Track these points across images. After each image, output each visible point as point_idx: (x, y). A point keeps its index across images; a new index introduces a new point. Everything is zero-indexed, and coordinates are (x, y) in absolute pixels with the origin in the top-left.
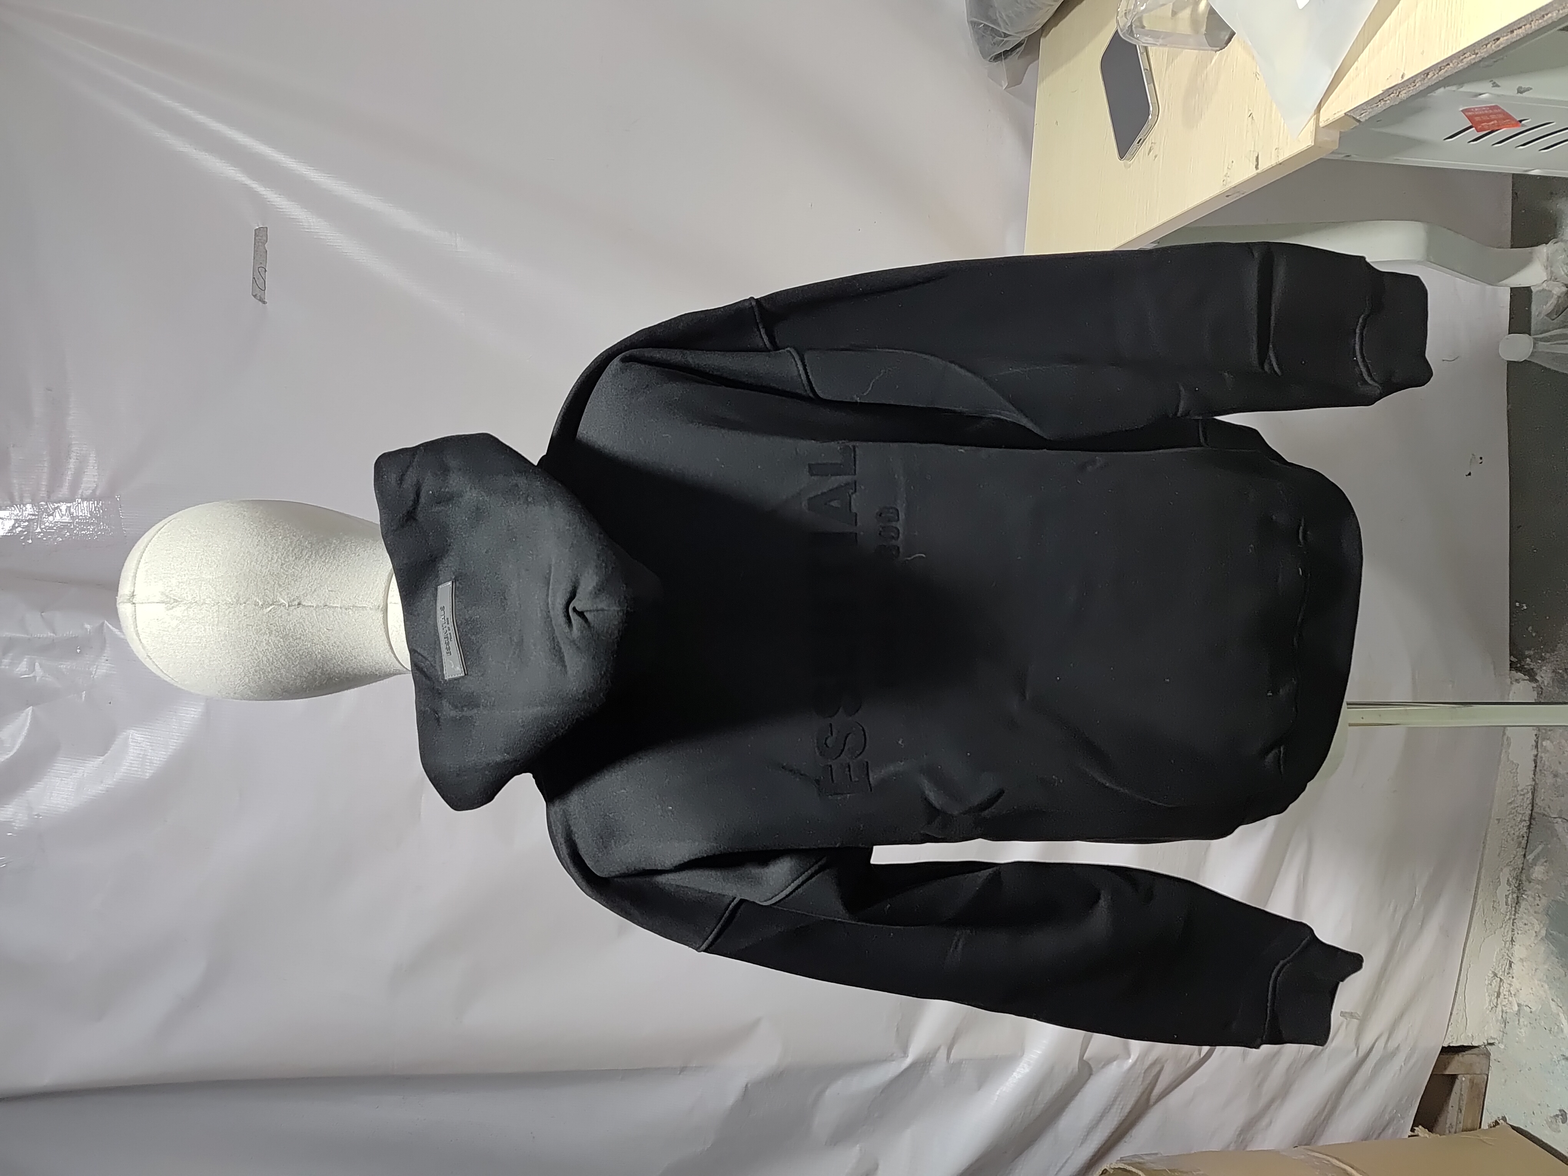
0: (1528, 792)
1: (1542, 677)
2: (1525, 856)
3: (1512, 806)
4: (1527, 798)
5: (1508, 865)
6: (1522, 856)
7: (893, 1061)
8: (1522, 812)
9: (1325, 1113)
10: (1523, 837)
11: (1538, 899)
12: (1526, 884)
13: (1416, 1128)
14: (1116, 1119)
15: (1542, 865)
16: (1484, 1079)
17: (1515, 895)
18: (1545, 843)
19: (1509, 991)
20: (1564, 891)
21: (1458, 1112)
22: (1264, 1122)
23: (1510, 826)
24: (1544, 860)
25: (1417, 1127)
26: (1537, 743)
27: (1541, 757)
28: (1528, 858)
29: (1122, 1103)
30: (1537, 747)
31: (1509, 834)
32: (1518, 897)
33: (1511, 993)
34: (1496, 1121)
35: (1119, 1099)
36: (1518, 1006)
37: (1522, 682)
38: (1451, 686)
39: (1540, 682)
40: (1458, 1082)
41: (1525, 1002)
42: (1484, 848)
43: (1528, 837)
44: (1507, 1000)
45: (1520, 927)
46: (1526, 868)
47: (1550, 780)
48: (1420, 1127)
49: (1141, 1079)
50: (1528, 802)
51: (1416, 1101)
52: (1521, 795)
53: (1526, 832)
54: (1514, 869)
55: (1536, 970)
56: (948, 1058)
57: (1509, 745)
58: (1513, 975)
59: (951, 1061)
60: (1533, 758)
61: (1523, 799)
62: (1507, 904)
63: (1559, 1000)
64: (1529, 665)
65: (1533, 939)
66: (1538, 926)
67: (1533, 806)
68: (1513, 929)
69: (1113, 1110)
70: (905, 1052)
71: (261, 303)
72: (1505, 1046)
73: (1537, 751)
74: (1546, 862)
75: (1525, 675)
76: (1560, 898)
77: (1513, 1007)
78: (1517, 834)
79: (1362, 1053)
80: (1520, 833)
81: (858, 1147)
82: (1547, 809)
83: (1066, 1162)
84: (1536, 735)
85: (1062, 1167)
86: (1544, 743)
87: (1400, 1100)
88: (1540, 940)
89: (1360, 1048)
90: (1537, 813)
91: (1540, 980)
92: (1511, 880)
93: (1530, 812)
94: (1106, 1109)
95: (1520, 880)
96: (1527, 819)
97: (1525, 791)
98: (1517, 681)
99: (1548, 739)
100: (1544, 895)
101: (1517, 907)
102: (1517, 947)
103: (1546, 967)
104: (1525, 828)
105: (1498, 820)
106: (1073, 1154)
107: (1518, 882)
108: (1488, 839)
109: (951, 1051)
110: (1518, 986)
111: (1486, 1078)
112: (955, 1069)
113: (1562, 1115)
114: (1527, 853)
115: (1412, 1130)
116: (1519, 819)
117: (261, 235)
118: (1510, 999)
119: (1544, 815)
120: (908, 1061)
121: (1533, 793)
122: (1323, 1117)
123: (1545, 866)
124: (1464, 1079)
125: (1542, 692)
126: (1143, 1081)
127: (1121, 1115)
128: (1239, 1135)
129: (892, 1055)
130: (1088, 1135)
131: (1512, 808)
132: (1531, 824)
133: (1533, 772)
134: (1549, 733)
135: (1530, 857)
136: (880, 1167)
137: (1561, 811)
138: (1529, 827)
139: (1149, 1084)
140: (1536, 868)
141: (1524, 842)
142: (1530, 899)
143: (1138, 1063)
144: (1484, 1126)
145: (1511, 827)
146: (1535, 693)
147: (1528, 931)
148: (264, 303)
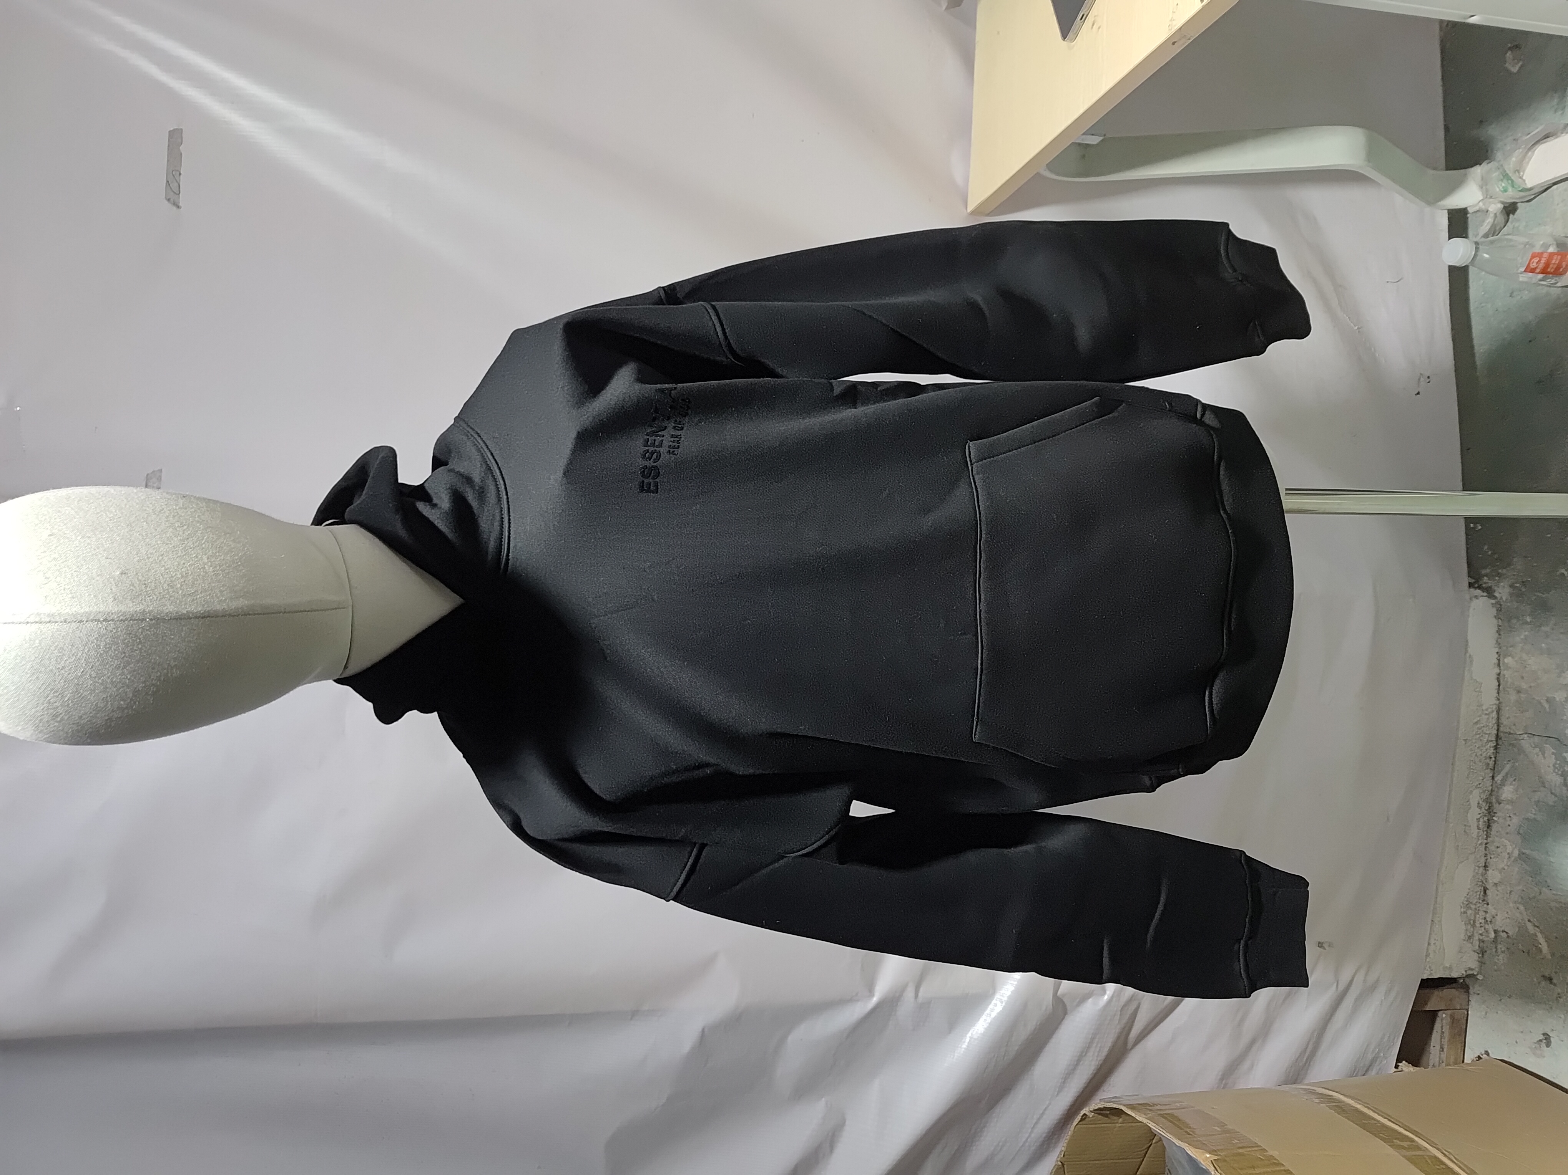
0: (1493, 711)
1: (1500, 593)
2: (1493, 777)
3: (1478, 726)
4: (1493, 718)
5: (1477, 787)
6: (1491, 778)
7: (858, 1000)
8: (1488, 732)
9: (1307, 1053)
10: (1491, 758)
11: (1509, 819)
12: (1496, 806)
13: (1399, 1064)
14: (1093, 1063)
15: (1511, 784)
16: (1464, 1013)
17: (1486, 819)
18: (1512, 761)
19: (1485, 918)
20: (1535, 807)
21: (1440, 1051)
22: (1246, 1064)
23: (1477, 746)
24: (1512, 779)
25: (1401, 1062)
26: (1499, 660)
27: (1504, 675)
28: (1496, 779)
29: (1099, 1045)
30: (1499, 665)
31: (1476, 755)
32: (1488, 820)
33: (1487, 921)
34: (1479, 1056)
35: (1096, 1040)
36: (1495, 933)
37: (1481, 599)
38: (1411, 600)
39: (1499, 598)
40: (1438, 1020)
41: (1501, 927)
42: (1453, 771)
43: (1495, 758)
44: (1483, 928)
45: (1493, 851)
46: (1496, 790)
47: (1513, 697)
48: (1404, 1062)
49: (1117, 1017)
50: (1494, 722)
51: (1398, 1038)
52: (1486, 714)
53: (1493, 753)
54: (1484, 792)
55: (1511, 892)
56: (916, 996)
57: (1471, 662)
58: (1488, 901)
59: (920, 1000)
60: (1496, 676)
61: (1488, 719)
62: (1478, 828)
63: (1535, 920)
64: (1486, 583)
65: (1505, 861)
66: (1510, 847)
67: (1498, 726)
68: (1486, 854)
69: (1090, 1054)
70: (871, 991)
71: (175, 208)
72: (1484, 976)
73: (1500, 669)
74: (1514, 780)
75: (1483, 592)
76: (1531, 815)
77: (1490, 935)
78: (1484, 755)
79: (1341, 987)
80: (1487, 754)
81: (822, 1102)
82: (1513, 727)
83: (1043, 1114)
84: (1497, 653)
85: (1039, 1119)
86: (1506, 660)
87: (1382, 1038)
88: (1513, 862)
89: (1339, 981)
90: (1503, 732)
91: (1515, 902)
92: (1481, 803)
93: (1496, 732)
94: (1082, 1052)
95: (1490, 803)
96: (1494, 739)
97: (1490, 710)
98: (1476, 597)
99: (1509, 656)
100: (1515, 814)
101: (1489, 831)
102: (1490, 872)
103: (1521, 887)
104: (1492, 749)
105: (1465, 740)
106: (1050, 1104)
107: (1488, 805)
108: (1456, 760)
109: (919, 990)
110: (1493, 912)
111: (1466, 1013)
112: (924, 1009)
113: (1546, 1039)
114: (1495, 775)
115: (1396, 1067)
116: (1485, 740)
117: (175, 137)
118: (1487, 926)
119: (1510, 733)
120: (875, 1000)
121: (1498, 712)
122: (1305, 1058)
123: (1514, 785)
124: (1444, 1015)
125: (1501, 608)
126: (1120, 1020)
127: (1099, 1059)
128: (1222, 1079)
129: (857, 994)
130: (1064, 1082)
131: (1479, 729)
132: (1497, 744)
133: (1496, 691)
134: (1511, 649)
135: (1498, 778)
136: (847, 1122)
137: (1526, 726)
138: (1496, 748)
139: (1127, 1023)
140: (1506, 788)
141: (1491, 763)
142: (1501, 820)
143: (1114, 999)
144: (1467, 1060)
145: (1478, 748)
146: (1495, 609)
147: (1501, 854)
148: (178, 207)
